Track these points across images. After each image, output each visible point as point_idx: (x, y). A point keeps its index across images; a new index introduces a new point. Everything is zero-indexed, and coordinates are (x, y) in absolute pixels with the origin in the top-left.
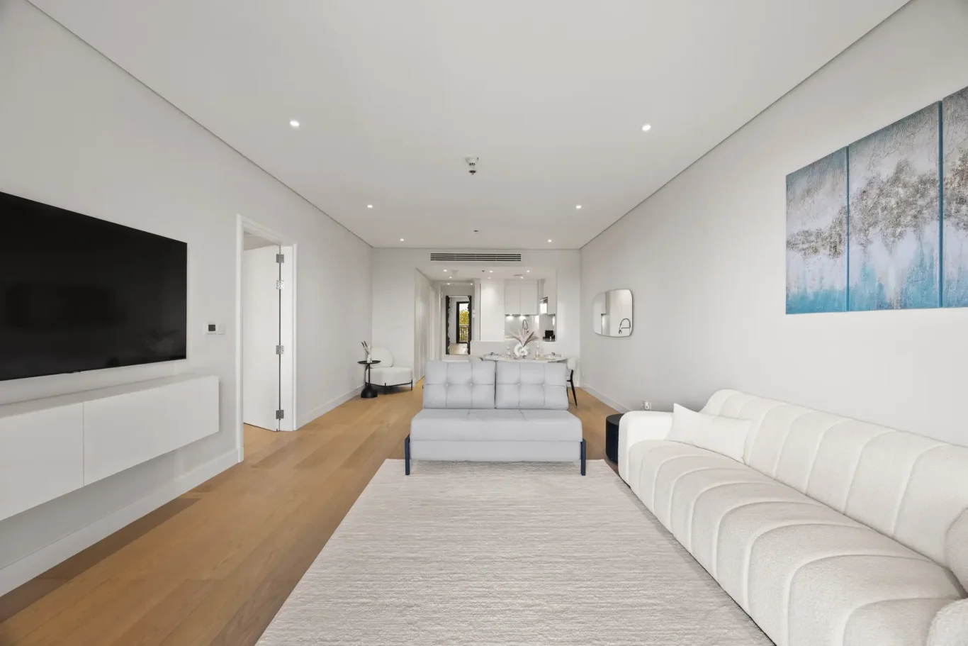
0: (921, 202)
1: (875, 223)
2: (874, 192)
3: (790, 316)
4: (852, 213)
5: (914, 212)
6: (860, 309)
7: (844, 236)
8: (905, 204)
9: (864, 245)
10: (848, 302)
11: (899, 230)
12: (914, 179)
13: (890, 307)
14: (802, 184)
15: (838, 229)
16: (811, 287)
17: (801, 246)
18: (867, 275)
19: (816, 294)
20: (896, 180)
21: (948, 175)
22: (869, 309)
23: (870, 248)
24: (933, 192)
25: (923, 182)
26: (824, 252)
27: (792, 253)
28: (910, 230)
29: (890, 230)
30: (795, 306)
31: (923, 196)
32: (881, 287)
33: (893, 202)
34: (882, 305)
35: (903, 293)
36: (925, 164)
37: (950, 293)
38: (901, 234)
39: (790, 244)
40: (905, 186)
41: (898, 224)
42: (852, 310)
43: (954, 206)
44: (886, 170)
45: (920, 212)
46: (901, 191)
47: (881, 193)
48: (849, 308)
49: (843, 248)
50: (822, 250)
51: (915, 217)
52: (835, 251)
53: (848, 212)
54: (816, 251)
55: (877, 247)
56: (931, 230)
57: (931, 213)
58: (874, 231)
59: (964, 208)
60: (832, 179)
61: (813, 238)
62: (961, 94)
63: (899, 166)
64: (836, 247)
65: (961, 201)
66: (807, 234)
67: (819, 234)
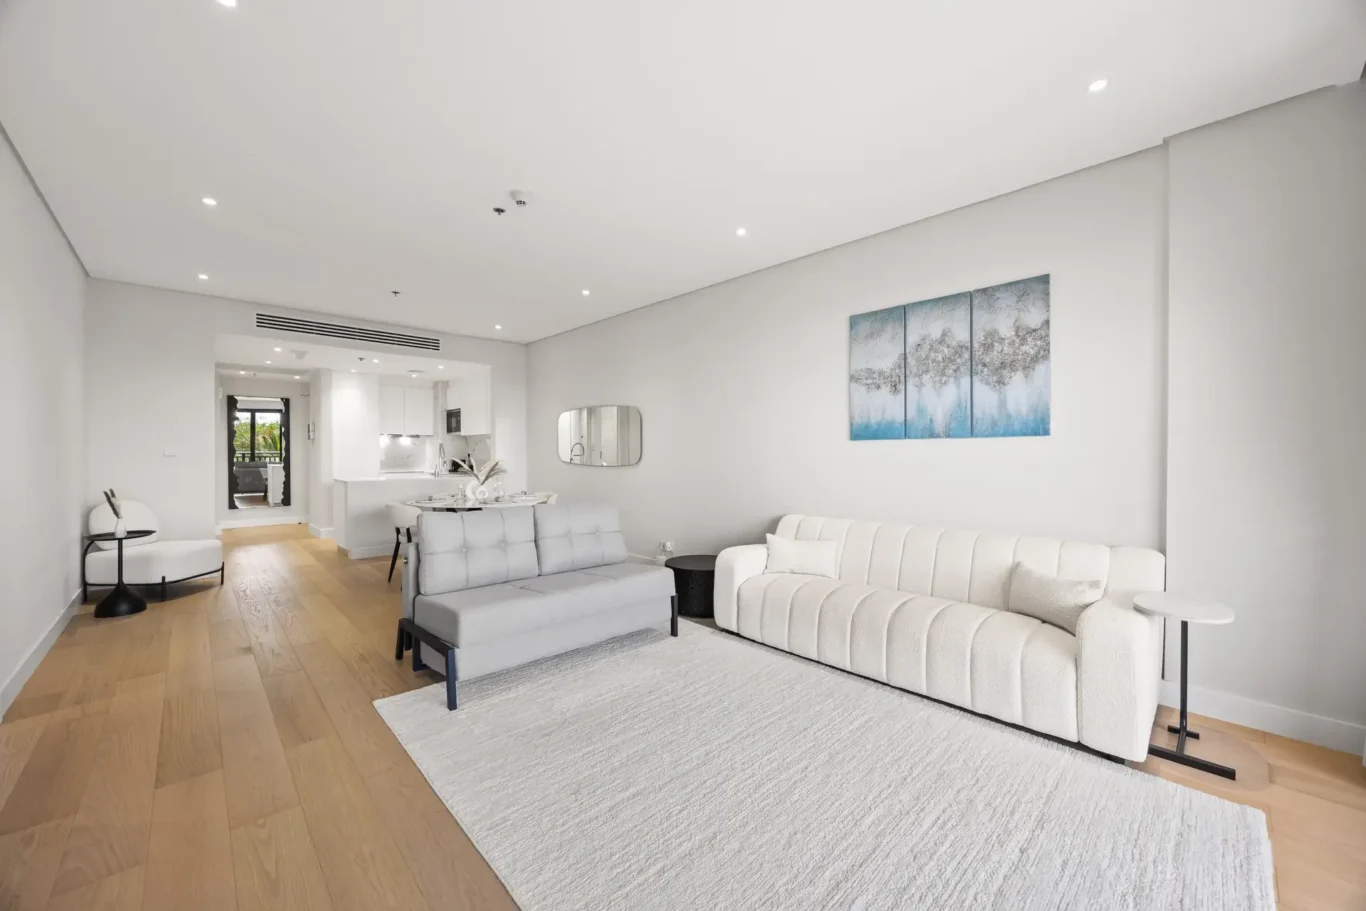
0: (959, 361)
1: (927, 371)
2: (926, 347)
3: (854, 442)
4: (909, 360)
5: (954, 367)
6: (916, 438)
7: (902, 378)
8: (948, 360)
9: (920, 386)
10: (906, 431)
11: (944, 379)
12: (954, 343)
13: (938, 436)
14: (864, 327)
15: (897, 371)
16: (875, 418)
17: (865, 381)
18: (921, 411)
19: (879, 424)
20: (942, 341)
21: (976, 345)
22: (922, 437)
23: (924, 390)
24: (967, 355)
25: (962, 347)
26: (886, 390)
27: (854, 386)
28: (952, 380)
29: (938, 378)
30: (861, 432)
31: (960, 356)
32: (931, 420)
33: (940, 358)
34: (932, 435)
35: (948, 426)
36: (961, 334)
37: (978, 428)
38: (945, 383)
39: (853, 378)
40: (948, 347)
41: (943, 375)
42: (909, 438)
43: (980, 367)
44: (935, 331)
45: (958, 368)
46: (946, 350)
47: (931, 348)
48: (906, 436)
49: (901, 387)
50: (883, 387)
51: (955, 371)
52: (895, 388)
53: (905, 359)
54: (878, 387)
55: (928, 390)
56: (965, 381)
57: (965, 370)
58: (926, 377)
59: (986, 370)
60: (892, 329)
61: (876, 376)
62: (984, 291)
63: (944, 331)
64: (895, 386)
65: (984, 365)
66: (870, 371)
67: (881, 373)
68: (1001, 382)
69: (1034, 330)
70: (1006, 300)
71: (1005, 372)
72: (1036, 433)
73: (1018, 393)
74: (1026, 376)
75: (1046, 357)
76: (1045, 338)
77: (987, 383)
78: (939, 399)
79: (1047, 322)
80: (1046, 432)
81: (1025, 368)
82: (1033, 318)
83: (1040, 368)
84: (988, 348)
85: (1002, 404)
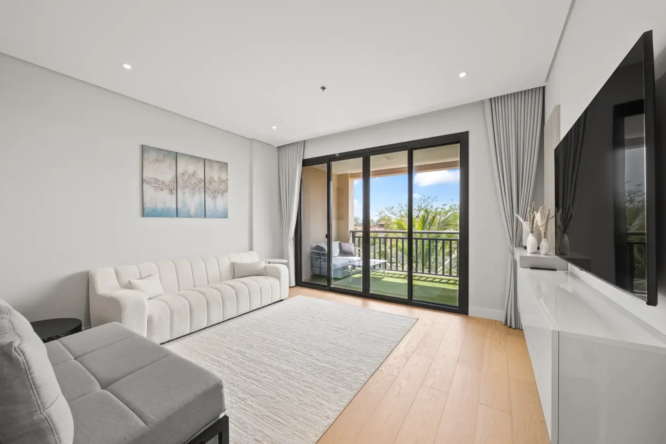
0: (200, 185)
1: (187, 187)
2: (187, 176)
3: (144, 218)
4: (179, 180)
5: (198, 188)
6: (182, 217)
7: (175, 187)
8: (196, 184)
9: (184, 193)
10: (177, 214)
11: (194, 192)
12: (198, 178)
13: (192, 217)
14: (152, 155)
15: (173, 184)
16: (160, 206)
17: (153, 185)
18: (185, 205)
19: (162, 209)
20: (193, 175)
21: (206, 181)
22: (185, 217)
23: (185, 195)
24: (203, 184)
25: (201, 180)
26: (166, 192)
27: (148, 186)
28: (197, 193)
29: (192, 191)
32: (189, 210)
33: (193, 182)
34: (190, 216)
35: (196, 213)
36: (200, 175)
37: (207, 214)
38: (195, 194)
39: (145, 181)
40: (196, 178)
41: (194, 190)
42: (179, 217)
43: (208, 190)
44: (190, 170)
45: (200, 188)
46: (195, 179)
47: (189, 177)
48: (177, 216)
49: (174, 192)
50: (165, 190)
51: (198, 190)
52: (171, 192)
53: (177, 178)
54: (162, 189)
55: (187, 196)
56: (203, 194)
57: (203, 190)
58: (187, 190)
59: (210, 192)
60: (169, 162)
61: (160, 183)
62: (209, 160)
63: (194, 171)
64: (171, 190)
65: (209, 190)
66: (157, 181)
67: (163, 182)
68: (215, 197)
69: (224, 181)
70: (216, 166)
71: (216, 194)
72: (225, 218)
73: (220, 202)
74: (222, 196)
75: (227, 191)
76: (227, 184)
77: (211, 197)
78: (192, 200)
79: (227, 179)
80: (227, 217)
81: (222, 194)
82: (224, 177)
83: (225, 194)
84: (211, 183)
85: (215, 205)
